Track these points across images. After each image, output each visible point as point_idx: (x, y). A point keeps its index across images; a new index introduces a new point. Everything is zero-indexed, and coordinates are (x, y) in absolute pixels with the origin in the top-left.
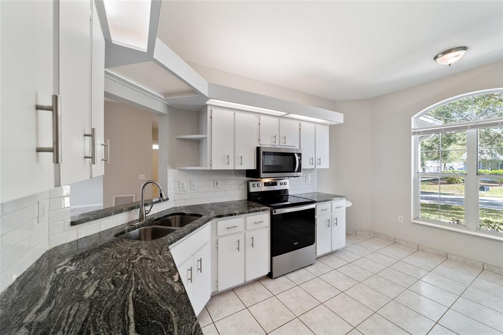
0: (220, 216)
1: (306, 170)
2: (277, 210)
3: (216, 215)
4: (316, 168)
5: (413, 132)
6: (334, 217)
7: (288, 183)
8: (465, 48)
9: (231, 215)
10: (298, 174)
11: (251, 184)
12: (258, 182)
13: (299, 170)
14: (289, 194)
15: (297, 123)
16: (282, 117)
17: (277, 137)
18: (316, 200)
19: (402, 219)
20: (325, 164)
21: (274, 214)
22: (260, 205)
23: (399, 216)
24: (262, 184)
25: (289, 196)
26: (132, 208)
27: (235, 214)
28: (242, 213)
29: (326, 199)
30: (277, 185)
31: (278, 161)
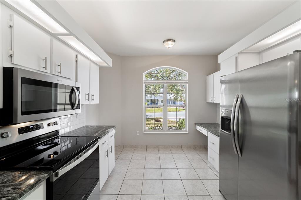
2: (59, 172)
4: (91, 103)
5: (144, 82)
6: (110, 146)
7: (59, 122)
8: (174, 41)
10: (77, 111)
13: (78, 107)
17: (48, 62)
19: (139, 133)
23: (137, 132)
30: (42, 128)
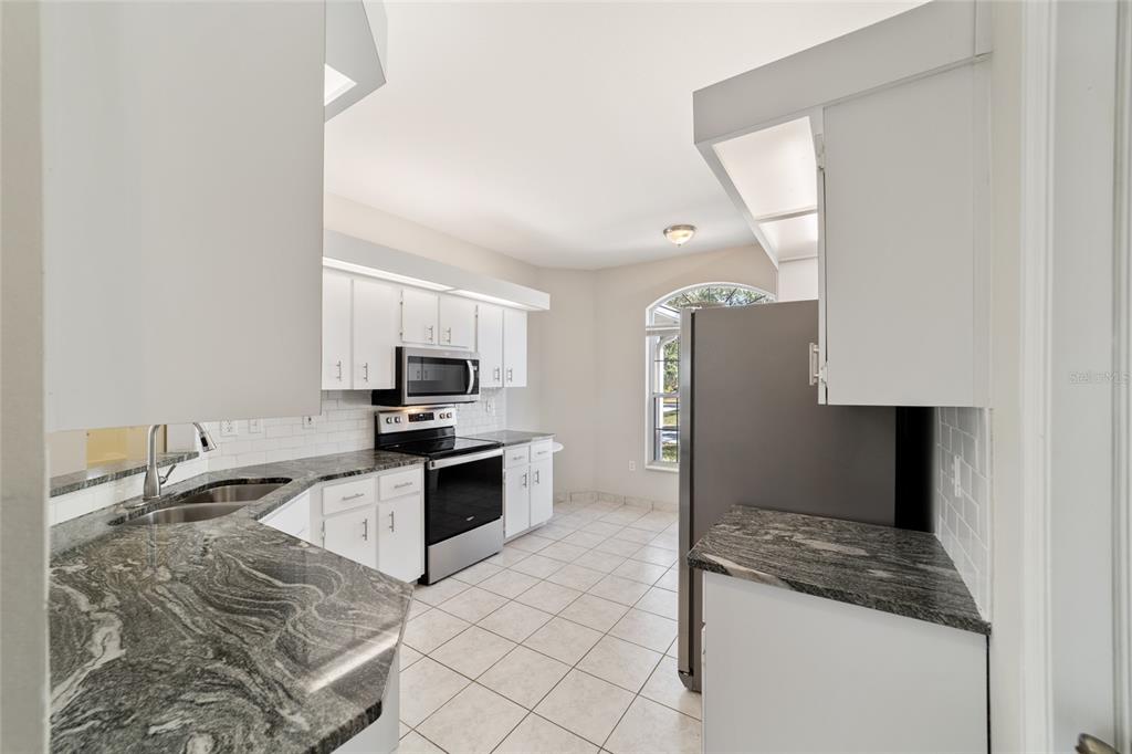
0: (329, 478)
1: (489, 389)
2: (436, 462)
3: (320, 475)
4: (506, 385)
5: (648, 332)
6: (534, 470)
7: (454, 415)
9: (351, 474)
10: (473, 397)
11: (382, 417)
12: (395, 415)
13: (476, 390)
14: (457, 435)
15: (472, 305)
16: (444, 292)
17: (435, 330)
18: (504, 442)
19: (634, 466)
20: (520, 380)
21: (431, 468)
22: (405, 455)
23: (630, 462)
24: (404, 419)
25: (457, 440)
26: (126, 474)
27: (359, 472)
28: (371, 470)
29: (521, 439)
30: (433, 419)
31: (431, 373)
